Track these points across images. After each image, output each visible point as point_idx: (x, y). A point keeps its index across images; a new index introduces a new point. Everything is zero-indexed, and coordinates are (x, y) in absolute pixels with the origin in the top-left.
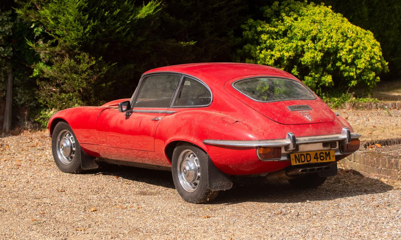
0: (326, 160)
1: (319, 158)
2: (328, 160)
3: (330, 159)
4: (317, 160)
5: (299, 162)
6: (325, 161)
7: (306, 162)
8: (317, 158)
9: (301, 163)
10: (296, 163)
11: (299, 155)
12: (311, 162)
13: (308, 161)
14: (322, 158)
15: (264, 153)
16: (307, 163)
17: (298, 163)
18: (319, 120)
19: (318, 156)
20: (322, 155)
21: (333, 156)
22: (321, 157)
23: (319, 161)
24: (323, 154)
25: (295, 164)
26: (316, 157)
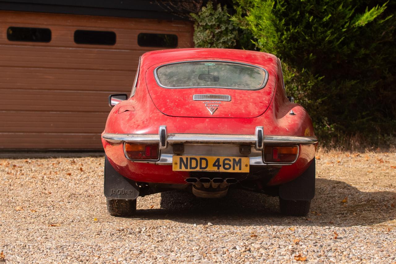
0: (234, 169)
1: (222, 166)
2: (237, 170)
3: (240, 169)
4: (218, 169)
5: (186, 168)
6: (231, 171)
7: (198, 169)
8: (219, 166)
9: (189, 170)
10: (181, 168)
11: (187, 159)
12: (208, 170)
13: (201, 168)
14: (227, 166)
15: (130, 150)
16: (201, 170)
17: (183, 169)
18: (226, 115)
19: (221, 163)
20: (226, 162)
21: (246, 166)
22: (224, 164)
23: (222, 170)
24: (230, 161)
25: (178, 170)
26: (217, 164)
